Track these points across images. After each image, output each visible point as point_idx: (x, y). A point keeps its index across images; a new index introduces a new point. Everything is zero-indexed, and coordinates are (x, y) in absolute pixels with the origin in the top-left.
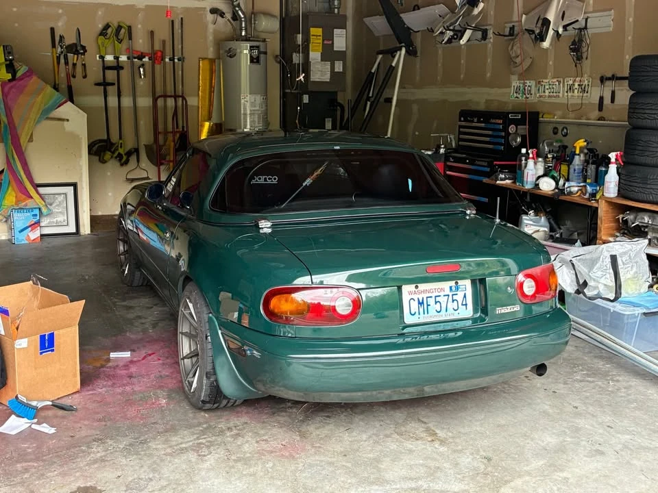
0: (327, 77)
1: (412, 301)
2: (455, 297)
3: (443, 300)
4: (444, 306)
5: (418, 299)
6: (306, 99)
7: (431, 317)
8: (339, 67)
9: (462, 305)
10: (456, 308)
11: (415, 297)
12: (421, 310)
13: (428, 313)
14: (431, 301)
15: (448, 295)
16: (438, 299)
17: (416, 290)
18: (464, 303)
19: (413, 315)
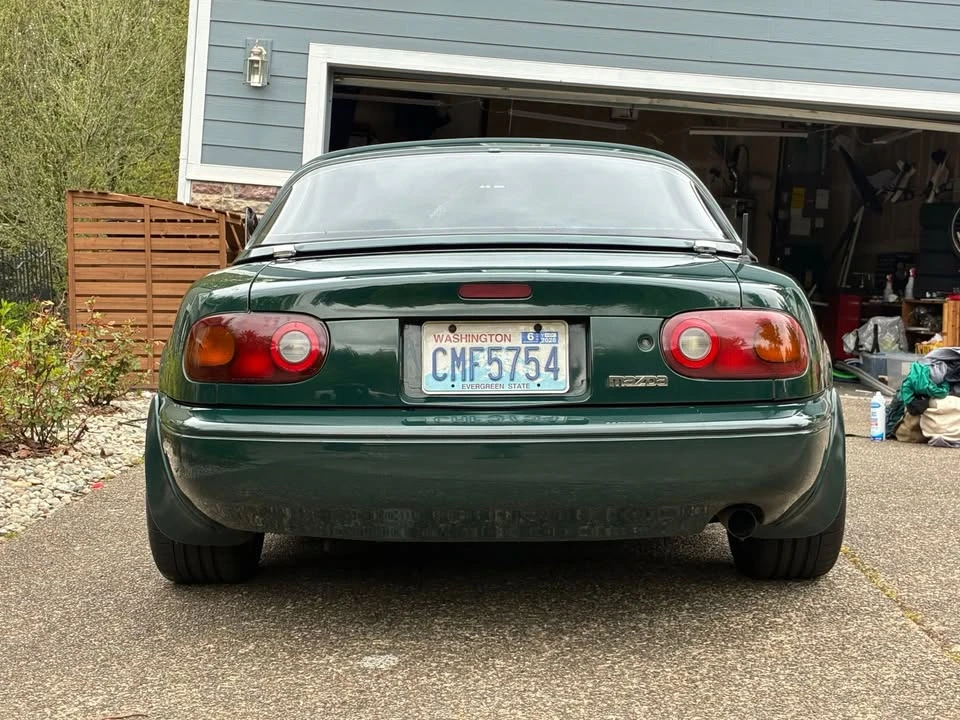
0: (806, 232)
1: (440, 355)
2: (532, 354)
3: (506, 358)
4: (507, 367)
5: (453, 350)
6: (787, 251)
7: (478, 386)
8: (820, 223)
9: (547, 369)
10: (533, 374)
11: (448, 346)
12: (458, 372)
13: (472, 380)
14: (482, 358)
15: (518, 350)
16: (494, 354)
17: (451, 335)
18: (552, 366)
19: (439, 379)
